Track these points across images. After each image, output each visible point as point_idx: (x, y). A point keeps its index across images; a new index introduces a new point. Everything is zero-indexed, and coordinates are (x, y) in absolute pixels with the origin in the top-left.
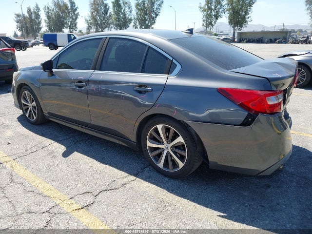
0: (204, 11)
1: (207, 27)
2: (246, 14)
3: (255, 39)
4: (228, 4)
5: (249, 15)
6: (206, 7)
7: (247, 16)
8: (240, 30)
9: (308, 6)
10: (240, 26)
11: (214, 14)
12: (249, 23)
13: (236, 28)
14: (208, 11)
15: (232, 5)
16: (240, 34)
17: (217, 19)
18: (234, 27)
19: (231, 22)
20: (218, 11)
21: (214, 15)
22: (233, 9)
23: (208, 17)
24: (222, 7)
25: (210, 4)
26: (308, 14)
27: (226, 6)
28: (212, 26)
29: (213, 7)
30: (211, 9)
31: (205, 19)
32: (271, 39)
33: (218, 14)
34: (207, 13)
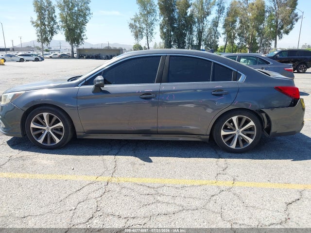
0: (37, 26)
1: (43, 43)
2: (82, 32)
3: (94, 55)
4: (62, 21)
5: (84, 34)
6: (39, 22)
7: (82, 34)
8: (77, 46)
9: (131, 29)
10: (77, 43)
11: (48, 29)
12: (85, 40)
13: (74, 44)
14: (41, 26)
15: (66, 22)
16: (79, 50)
17: (52, 35)
18: (71, 44)
19: (68, 39)
20: (52, 27)
21: (49, 31)
22: (68, 26)
23: (43, 32)
24: (55, 23)
25: (43, 19)
26: (132, 35)
27: (61, 23)
28: (48, 41)
29: (46, 23)
30: (44, 25)
31: (39, 34)
32: (107, 56)
33: (53, 30)
34: (41, 29)
